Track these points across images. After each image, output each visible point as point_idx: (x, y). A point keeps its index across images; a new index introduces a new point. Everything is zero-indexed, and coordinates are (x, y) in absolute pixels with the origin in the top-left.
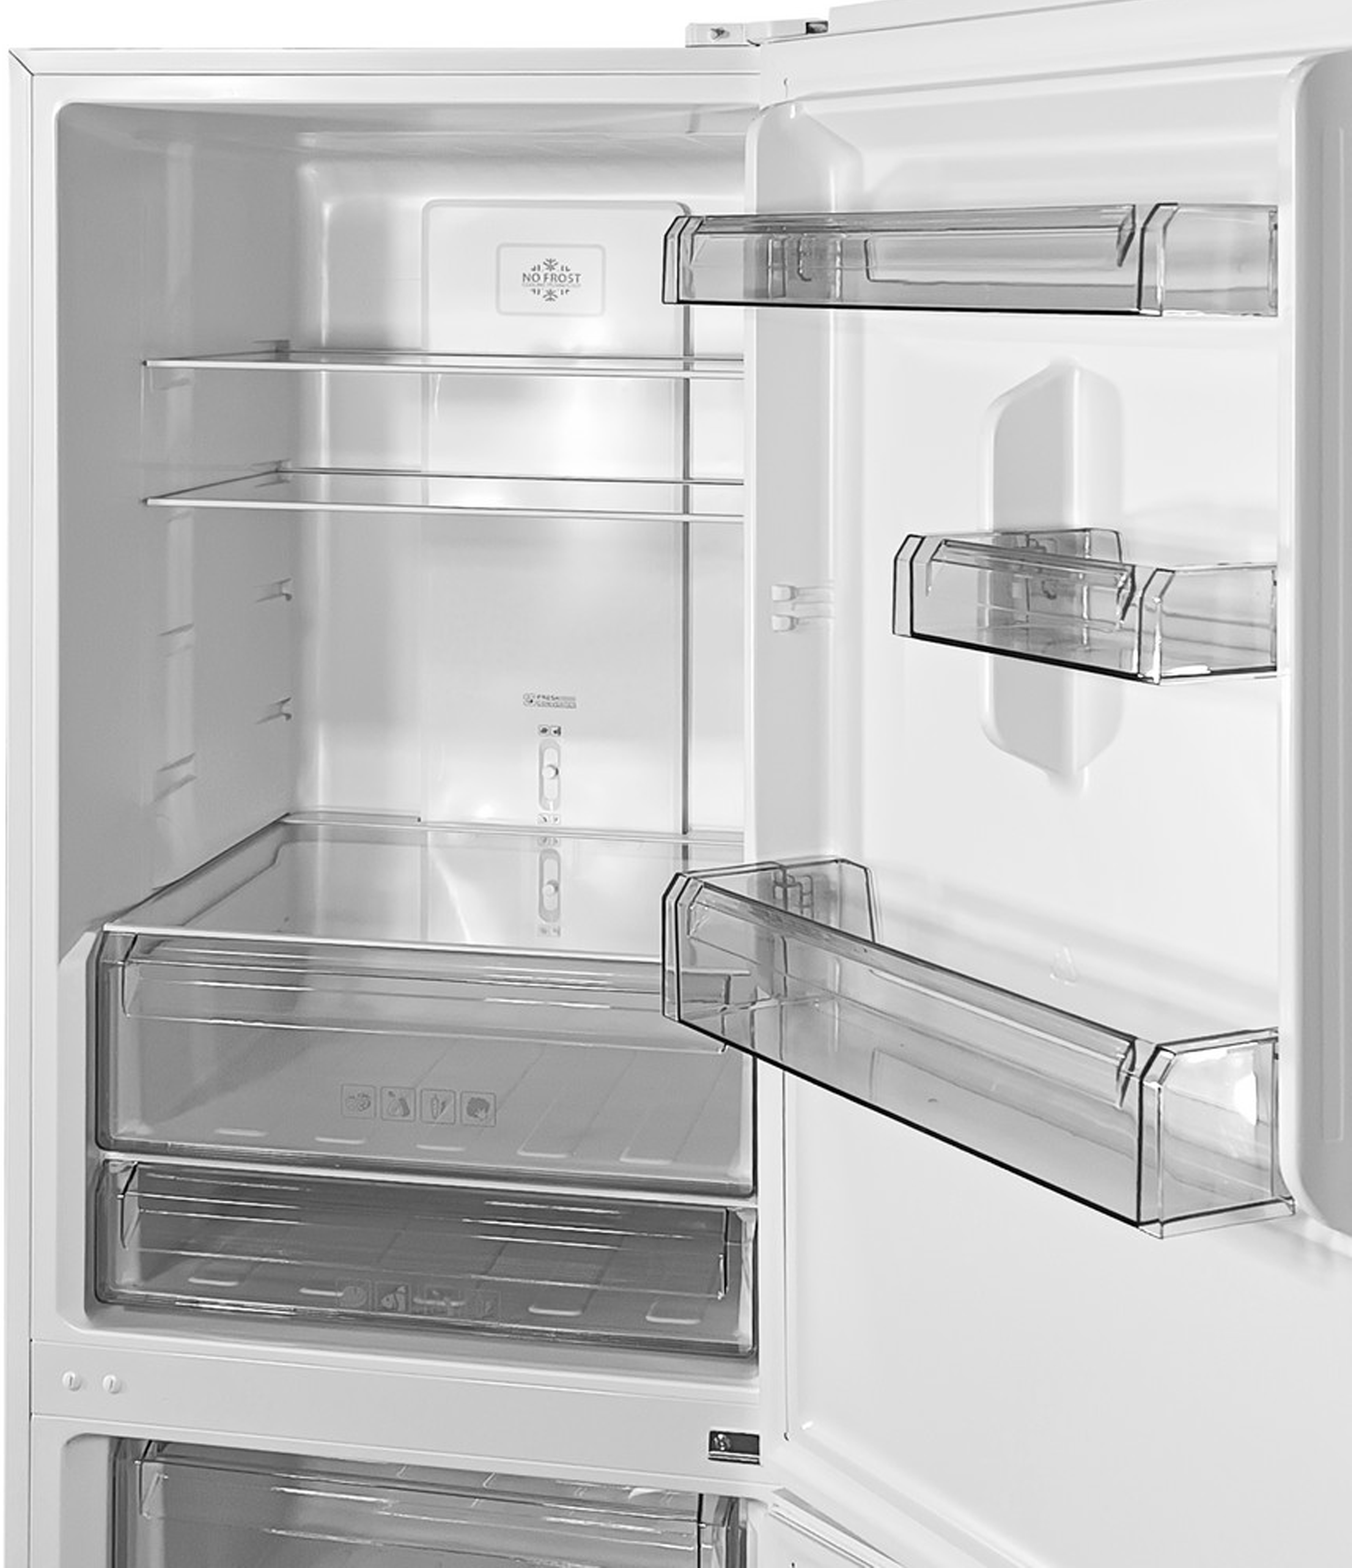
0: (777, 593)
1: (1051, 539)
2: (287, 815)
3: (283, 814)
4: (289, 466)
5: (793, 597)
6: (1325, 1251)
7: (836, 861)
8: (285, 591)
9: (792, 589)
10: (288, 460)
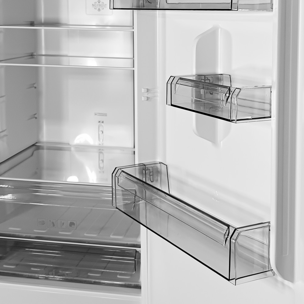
0: (143, 90)
1: (211, 77)
2: (36, 143)
3: (35, 142)
4: (35, 54)
5: (147, 91)
6: (283, 284)
7: (160, 163)
8: (35, 86)
9: (148, 89)
10: (35, 52)
